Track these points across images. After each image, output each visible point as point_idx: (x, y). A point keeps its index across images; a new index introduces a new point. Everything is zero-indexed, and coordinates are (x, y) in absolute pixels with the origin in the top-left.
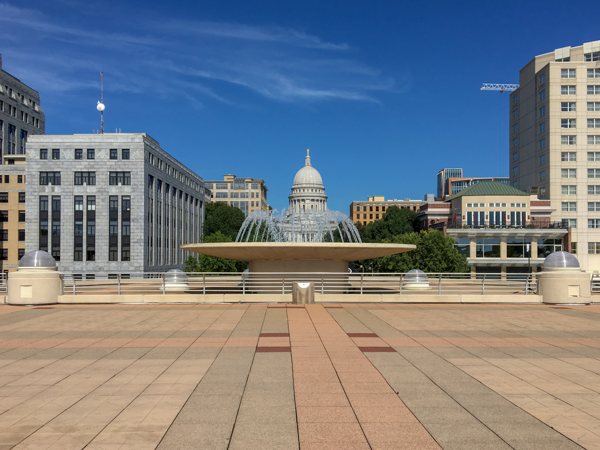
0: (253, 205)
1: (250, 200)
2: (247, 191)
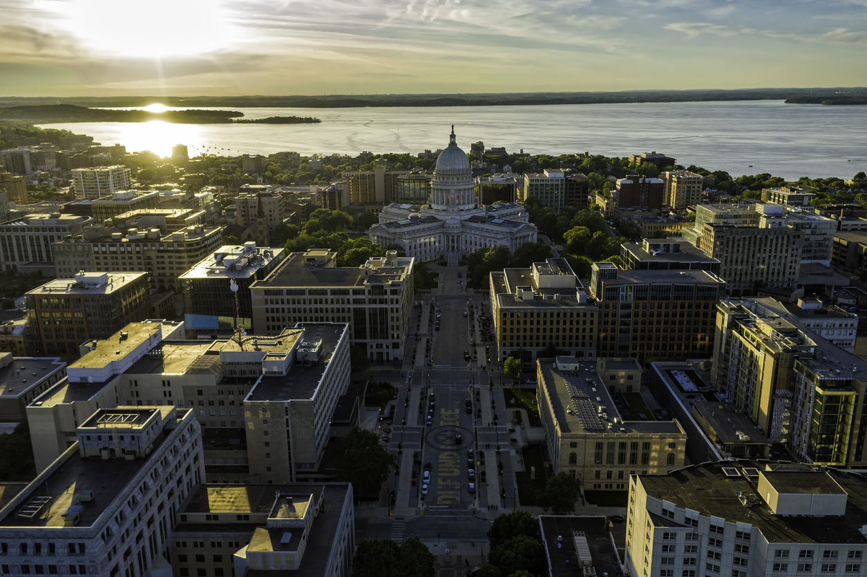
0: (392, 311)
1: (388, 306)
2: (386, 297)
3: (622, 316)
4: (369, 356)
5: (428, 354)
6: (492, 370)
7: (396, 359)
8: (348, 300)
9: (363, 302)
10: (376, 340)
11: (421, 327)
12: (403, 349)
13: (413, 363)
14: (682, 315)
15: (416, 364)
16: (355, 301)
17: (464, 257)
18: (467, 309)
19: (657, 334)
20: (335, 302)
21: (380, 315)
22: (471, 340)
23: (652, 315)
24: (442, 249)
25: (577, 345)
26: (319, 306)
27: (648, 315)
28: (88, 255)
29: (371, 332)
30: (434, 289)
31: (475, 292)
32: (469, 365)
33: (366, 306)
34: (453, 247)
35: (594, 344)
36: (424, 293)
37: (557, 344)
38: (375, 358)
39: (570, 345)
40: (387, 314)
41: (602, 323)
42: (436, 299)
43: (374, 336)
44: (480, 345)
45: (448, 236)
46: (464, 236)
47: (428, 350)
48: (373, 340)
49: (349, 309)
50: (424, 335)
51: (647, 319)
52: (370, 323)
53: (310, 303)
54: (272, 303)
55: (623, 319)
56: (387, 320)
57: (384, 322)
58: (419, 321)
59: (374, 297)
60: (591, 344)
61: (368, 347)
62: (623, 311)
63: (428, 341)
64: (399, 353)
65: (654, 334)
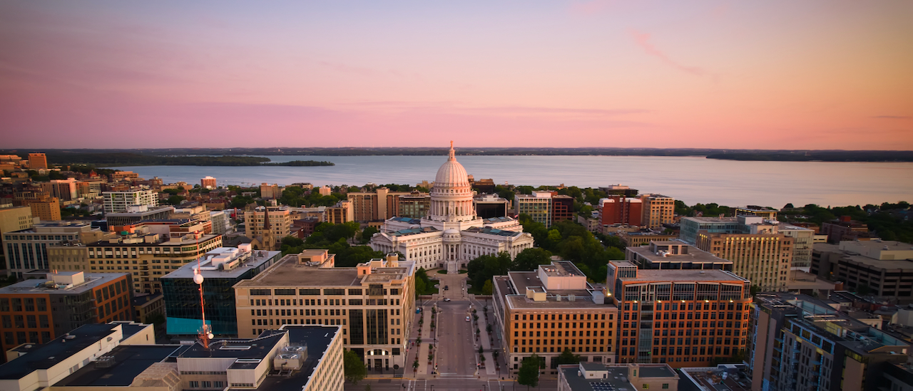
0: (392, 313)
1: (388, 307)
2: (385, 297)
3: (643, 318)
4: (366, 362)
5: (432, 361)
6: (503, 378)
7: (396, 367)
8: (344, 301)
9: (359, 302)
10: (375, 346)
11: (423, 333)
12: (404, 355)
13: (415, 371)
14: (706, 316)
15: (418, 372)
16: (352, 302)
17: (463, 265)
18: (470, 314)
19: (680, 337)
20: (329, 303)
21: (379, 317)
22: (477, 345)
23: (674, 316)
24: (441, 258)
25: (594, 349)
26: (310, 307)
27: (670, 316)
28: (83, 259)
29: (368, 336)
30: (436, 295)
31: (476, 298)
32: (476, 373)
33: (364, 308)
34: (452, 256)
35: (613, 349)
36: (425, 298)
37: (573, 349)
38: (373, 365)
39: (587, 349)
40: (386, 317)
41: (622, 326)
42: (438, 303)
43: (372, 341)
44: (487, 351)
45: (447, 246)
46: (463, 246)
47: (431, 357)
48: (371, 345)
49: (344, 311)
50: (426, 341)
51: (670, 321)
52: (368, 327)
53: (301, 304)
54: (258, 304)
55: (644, 321)
56: (386, 323)
57: (383, 326)
58: (421, 326)
59: (373, 297)
60: (609, 349)
61: (366, 353)
62: (645, 312)
63: (431, 347)
64: (399, 360)
65: (677, 337)
